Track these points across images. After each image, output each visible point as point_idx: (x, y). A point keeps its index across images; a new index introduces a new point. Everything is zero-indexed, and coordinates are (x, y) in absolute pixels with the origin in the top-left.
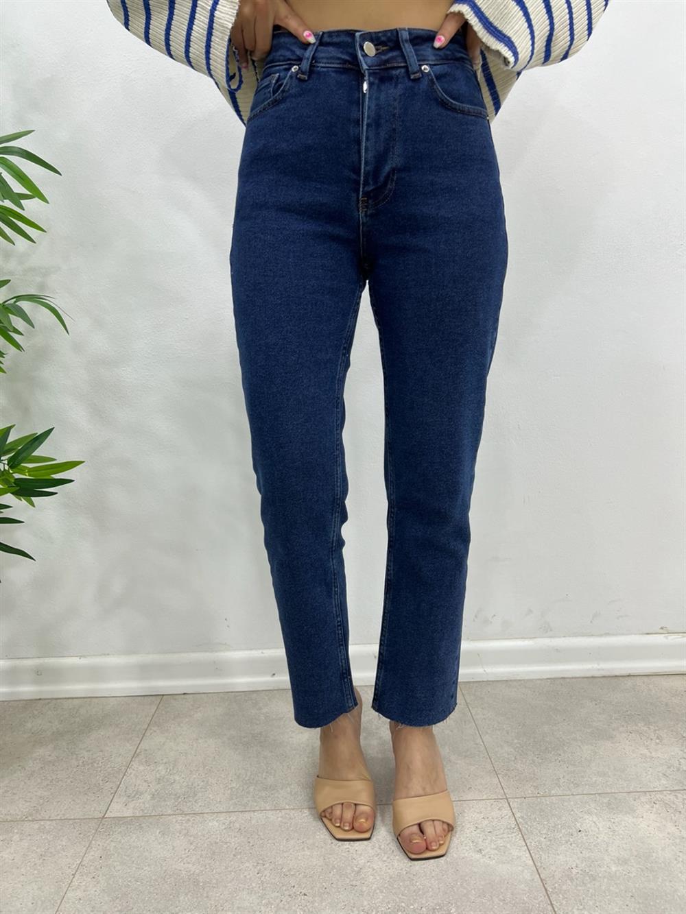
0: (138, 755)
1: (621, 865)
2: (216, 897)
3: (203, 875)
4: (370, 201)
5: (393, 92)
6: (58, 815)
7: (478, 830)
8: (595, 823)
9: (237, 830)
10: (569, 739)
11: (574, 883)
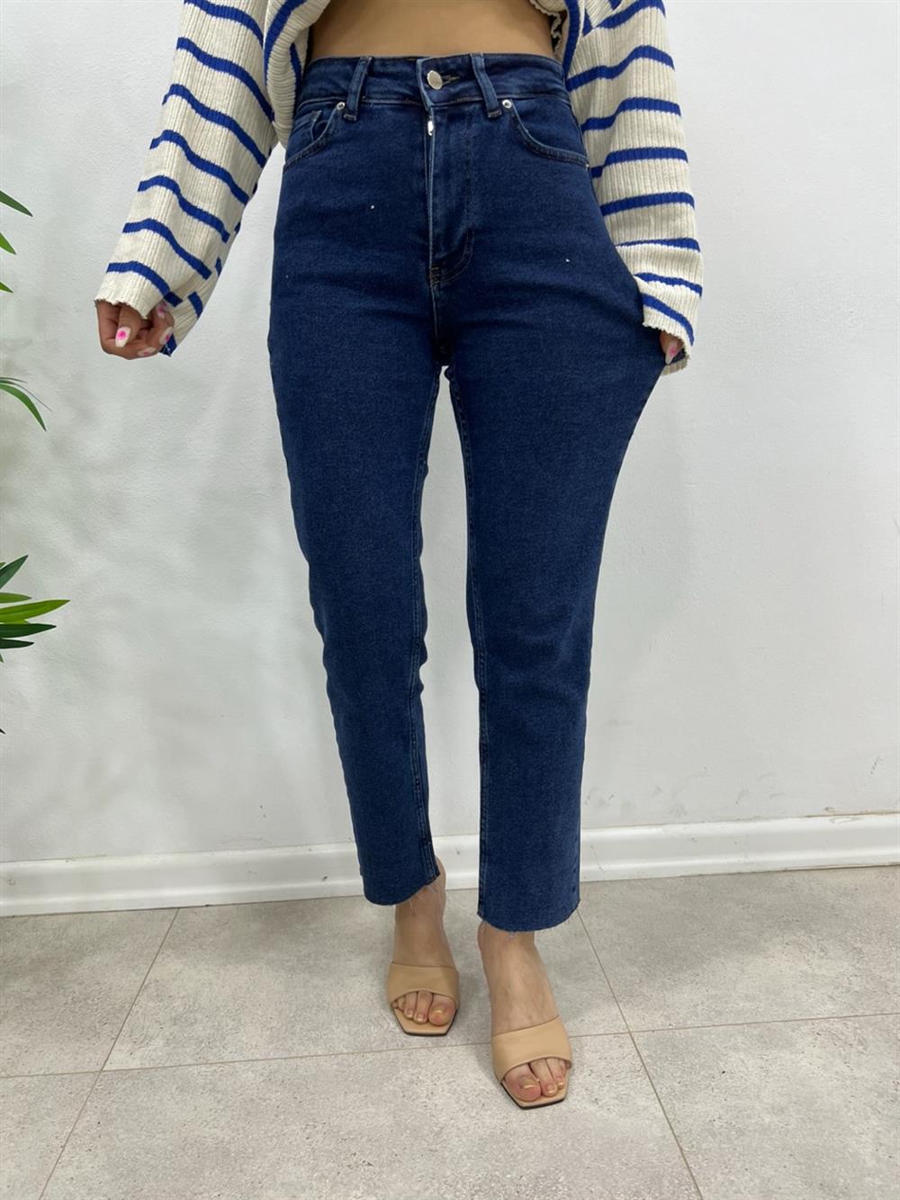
0: (146, 988)
1: (777, 1114)
2: (252, 1170)
3: (235, 1142)
4: (443, 271)
5: (466, 132)
6: (41, 1069)
7: (593, 1075)
8: (743, 1062)
9: (279, 1083)
10: (709, 954)
11: (717, 1139)
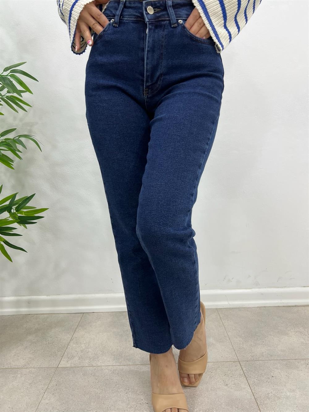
0: (73, 340)
1: (292, 392)
2: (107, 404)
3: (101, 393)
4: (149, 91)
6: (38, 366)
7: (226, 376)
8: (280, 373)
9: (116, 374)
10: (267, 335)
11: (270, 400)
